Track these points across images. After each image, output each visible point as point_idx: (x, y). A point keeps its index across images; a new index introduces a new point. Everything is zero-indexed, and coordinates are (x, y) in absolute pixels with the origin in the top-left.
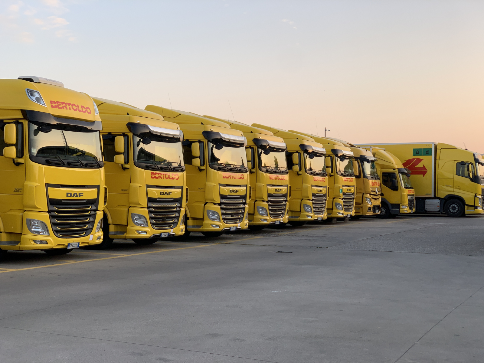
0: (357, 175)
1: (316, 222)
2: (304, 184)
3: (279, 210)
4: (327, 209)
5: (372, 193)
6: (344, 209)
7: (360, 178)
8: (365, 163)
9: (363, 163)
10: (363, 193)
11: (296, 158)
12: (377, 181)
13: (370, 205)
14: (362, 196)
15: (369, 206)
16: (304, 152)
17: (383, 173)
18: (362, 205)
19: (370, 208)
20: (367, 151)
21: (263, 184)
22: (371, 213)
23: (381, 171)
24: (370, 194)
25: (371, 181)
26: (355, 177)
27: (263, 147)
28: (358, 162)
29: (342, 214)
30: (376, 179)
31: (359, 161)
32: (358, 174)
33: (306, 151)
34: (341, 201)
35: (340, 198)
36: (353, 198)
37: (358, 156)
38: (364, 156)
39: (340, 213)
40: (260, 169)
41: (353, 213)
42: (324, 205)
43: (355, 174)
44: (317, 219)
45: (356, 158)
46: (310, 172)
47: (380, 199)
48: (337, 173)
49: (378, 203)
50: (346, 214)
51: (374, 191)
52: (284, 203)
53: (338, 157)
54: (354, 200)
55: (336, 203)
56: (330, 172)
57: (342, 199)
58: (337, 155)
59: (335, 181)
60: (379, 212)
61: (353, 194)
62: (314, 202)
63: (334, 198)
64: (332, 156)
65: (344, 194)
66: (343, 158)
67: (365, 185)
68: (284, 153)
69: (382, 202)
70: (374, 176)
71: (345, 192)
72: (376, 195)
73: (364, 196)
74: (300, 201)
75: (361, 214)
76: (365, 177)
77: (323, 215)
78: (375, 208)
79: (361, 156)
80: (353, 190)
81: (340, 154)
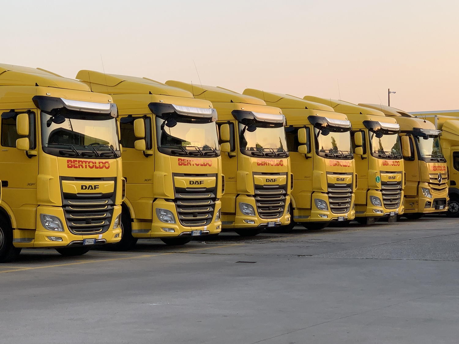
0: (409, 157)
1: (335, 224)
2: (315, 171)
3: (273, 207)
4: (356, 205)
5: (431, 181)
6: (385, 204)
7: (413, 160)
8: (421, 138)
9: (418, 138)
10: (419, 182)
11: (302, 135)
12: (442, 164)
13: (429, 198)
14: (416, 186)
15: (429, 200)
16: (314, 127)
17: (454, 153)
18: (417, 199)
19: (430, 203)
20: (425, 122)
21: (246, 173)
22: (431, 210)
23: (451, 150)
24: (429, 183)
25: (430, 165)
26: (403, 160)
27: (246, 122)
28: (410, 138)
29: (381, 211)
30: (438, 161)
31: (412, 136)
32: (410, 155)
33: (318, 126)
34: (379, 194)
35: (377, 190)
36: (401, 189)
37: (410, 129)
38: (419, 129)
39: (378, 211)
40: (243, 152)
41: (400, 210)
42: (348, 200)
43: (406, 155)
44: (337, 220)
45: (408, 133)
46: (323, 154)
47: (447, 190)
48: (372, 154)
49: (444, 194)
50: (387, 211)
51: (436, 179)
52: (282, 197)
53: (374, 132)
54: (402, 192)
55: (371, 197)
56: (362, 153)
57: (381, 191)
58: (371, 130)
59: (370, 166)
60: (444, 208)
61: (399, 183)
62: (330, 195)
63: (369, 190)
64: (365, 130)
65: (383, 184)
66: (381, 132)
67: (421, 171)
68: (282, 129)
69: (450, 194)
70: (436, 157)
71: (386, 180)
72: (439, 185)
73: (419, 186)
74: (310, 194)
75: (416, 211)
76: (421, 158)
77: (346, 214)
78: (437, 202)
79: (414, 128)
80: (399, 178)
81: (376, 128)
